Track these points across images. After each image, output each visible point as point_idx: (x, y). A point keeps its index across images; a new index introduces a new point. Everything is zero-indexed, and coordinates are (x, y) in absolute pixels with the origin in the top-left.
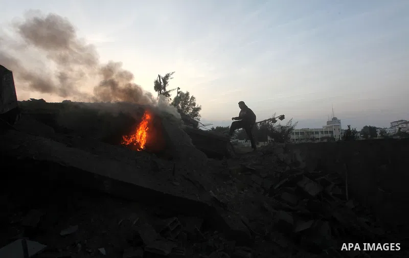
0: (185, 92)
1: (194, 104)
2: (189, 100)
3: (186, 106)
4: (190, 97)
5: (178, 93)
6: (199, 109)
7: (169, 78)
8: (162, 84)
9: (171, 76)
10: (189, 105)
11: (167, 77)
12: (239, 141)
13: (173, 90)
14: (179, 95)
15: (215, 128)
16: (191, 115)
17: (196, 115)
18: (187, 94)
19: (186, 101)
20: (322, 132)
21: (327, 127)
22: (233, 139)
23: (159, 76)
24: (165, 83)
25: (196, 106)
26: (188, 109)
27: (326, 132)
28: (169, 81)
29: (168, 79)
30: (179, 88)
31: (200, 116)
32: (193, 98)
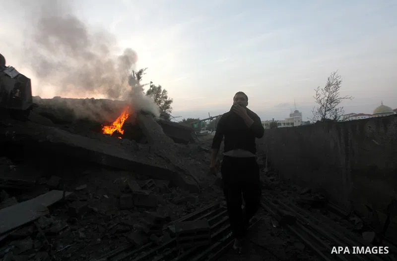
0: (157, 86)
1: (166, 98)
2: (161, 93)
3: (159, 99)
4: (162, 91)
5: (151, 86)
6: (170, 102)
7: (143, 73)
8: (136, 79)
9: (144, 72)
10: (161, 98)
11: (141, 72)
12: (209, 132)
13: (146, 84)
14: (151, 88)
15: (186, 120)
16: (163, 107)
17: (168, 108)
18: (160, 88)
19: (158, 95)
20: (284, 124)
21: (288, 119)
22: (203, 130)
23: (133, 72)
24: (139, 78)
25: (168, 99)
26: (160, 102)
27: (288, 124)
28: (143, 76)
29: (141, 74)
30: (152, 82)
31: (171, 108)
32: (165, 91)
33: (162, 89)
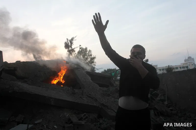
0: (84, 48)
1: (91, 55)
2: (88, 53)
3: (86, 57)
4: (88, 51)
5: (80, 48)
6: (94, 58)
7: (74, 40)
8: (70, 44)
9: (75, 39)
10: (88, 56)
11: (72, 39)
13: (77, 47)
14: (81, 50)
15: (106, 70)
16: (90, 62)
17: (93, 62)
18: (86, 49)
19: (85, 54)
20: (180, 68)
21: (184, 64)
23: (67, 39)
24: (71, 43)
25: (92, 57)
26: (87, 59)
27: (184, 67)
28: (74, 42)
30: (80, 46)
31: (95, 62)
32: (90, 51)
33: (88, 50)
